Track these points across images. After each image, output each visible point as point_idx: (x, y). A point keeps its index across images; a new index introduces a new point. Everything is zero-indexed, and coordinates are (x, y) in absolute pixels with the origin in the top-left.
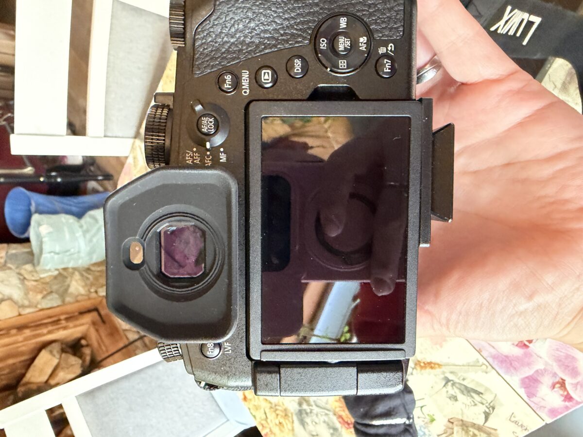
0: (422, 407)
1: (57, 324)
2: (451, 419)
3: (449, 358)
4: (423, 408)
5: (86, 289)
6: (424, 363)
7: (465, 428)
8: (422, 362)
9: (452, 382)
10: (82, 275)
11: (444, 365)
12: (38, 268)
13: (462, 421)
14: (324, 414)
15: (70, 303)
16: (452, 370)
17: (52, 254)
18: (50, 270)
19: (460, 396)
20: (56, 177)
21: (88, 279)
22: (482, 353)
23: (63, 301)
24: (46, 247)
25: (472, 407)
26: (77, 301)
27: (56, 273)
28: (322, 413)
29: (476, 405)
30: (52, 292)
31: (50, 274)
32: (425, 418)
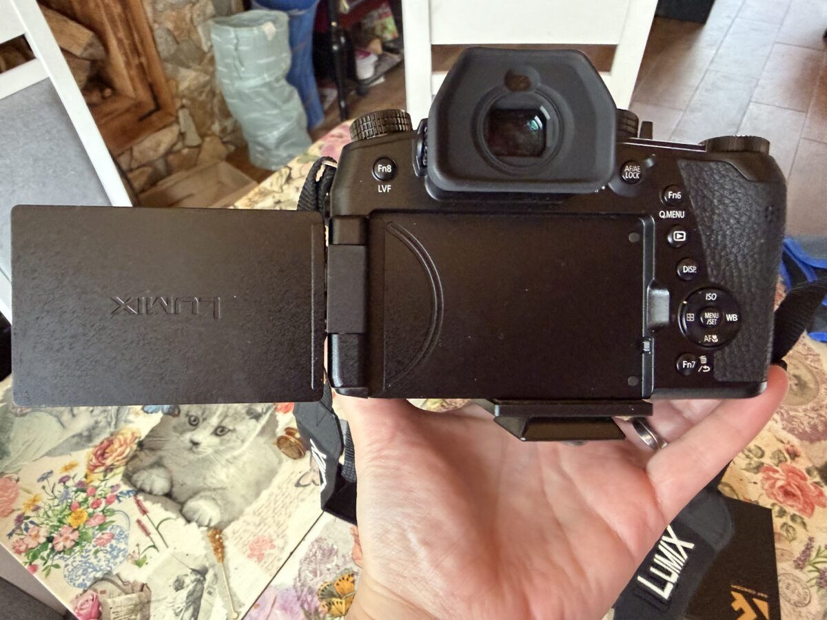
0: (154, 546)
1: (132, 53)
2: (148, 588)
3: (236, 569)
4: (152, 549)
5: (186, 92)
6: (220, 538)
7: (138, 608)
8: (221, 536)
9: (202, 578)
10: (204, 86)
11: (223, 565)
12: (211, 22)
13: (149, 602)
14: (109, 419)
15: (164, 69)
16: (219, 576)
17: (235, 41)
18: (209, 39)
19: (183, 594)
20: (339, 43)
21: (201, 93)
22: (253, 608)
23: (166, 60)
24: (244, 33)
25: (173, 612)
26: (167, 80)
27: (205, 48)
28: (109, 417)
29: (177, 615)
30: (178, 43)
31: (203, 40)
32: (139, 553)
